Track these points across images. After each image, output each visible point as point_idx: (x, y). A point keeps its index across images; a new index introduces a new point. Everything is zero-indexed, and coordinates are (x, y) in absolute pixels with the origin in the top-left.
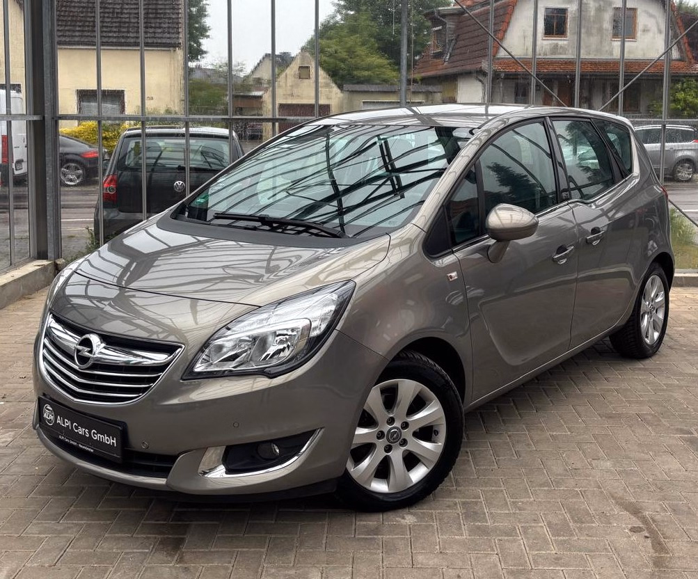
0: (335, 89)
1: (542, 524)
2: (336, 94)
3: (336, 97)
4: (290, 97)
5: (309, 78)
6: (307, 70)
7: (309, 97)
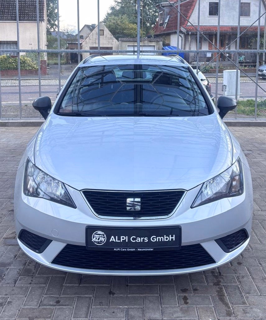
0: (115, 40)
2: (116, 42)
3: (116, 44)
4: (95, 44)
5: (103, 35)
6: (102, 31)
7: (103, 44)
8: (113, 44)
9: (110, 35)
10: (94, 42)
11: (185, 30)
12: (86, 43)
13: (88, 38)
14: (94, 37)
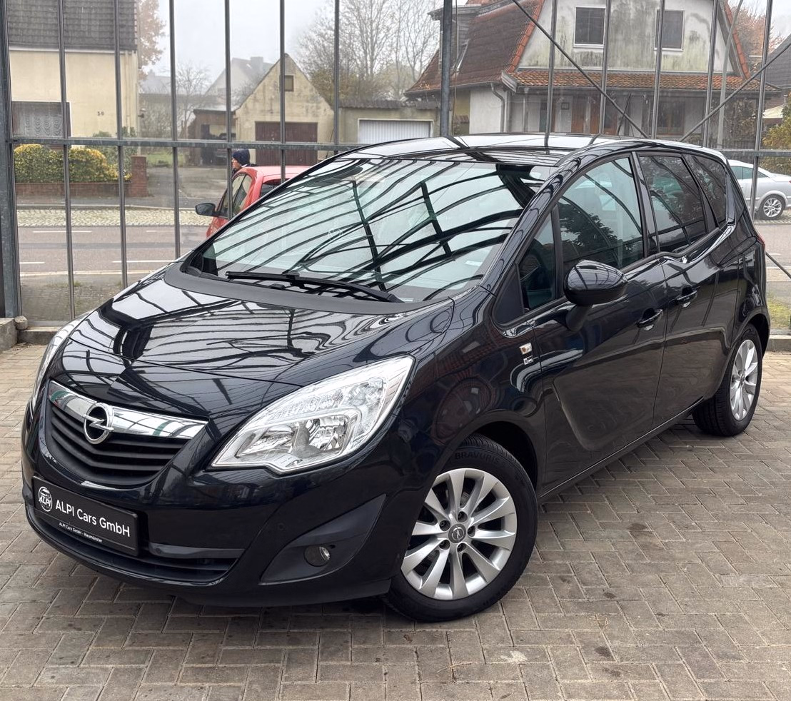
0: (324, 105)
1: (681, 662)
2: (325, 110)
3: (325, 115)
4: (269, 114)
5: (292, 90)
6: (290, 80)
7: (292, 115)
8: (317, 116)
9: (311, 90)
10: (269, 109)
11: (511, 80)
12: (247, 112)
13: (251, 97)
14: (267, 95)
